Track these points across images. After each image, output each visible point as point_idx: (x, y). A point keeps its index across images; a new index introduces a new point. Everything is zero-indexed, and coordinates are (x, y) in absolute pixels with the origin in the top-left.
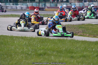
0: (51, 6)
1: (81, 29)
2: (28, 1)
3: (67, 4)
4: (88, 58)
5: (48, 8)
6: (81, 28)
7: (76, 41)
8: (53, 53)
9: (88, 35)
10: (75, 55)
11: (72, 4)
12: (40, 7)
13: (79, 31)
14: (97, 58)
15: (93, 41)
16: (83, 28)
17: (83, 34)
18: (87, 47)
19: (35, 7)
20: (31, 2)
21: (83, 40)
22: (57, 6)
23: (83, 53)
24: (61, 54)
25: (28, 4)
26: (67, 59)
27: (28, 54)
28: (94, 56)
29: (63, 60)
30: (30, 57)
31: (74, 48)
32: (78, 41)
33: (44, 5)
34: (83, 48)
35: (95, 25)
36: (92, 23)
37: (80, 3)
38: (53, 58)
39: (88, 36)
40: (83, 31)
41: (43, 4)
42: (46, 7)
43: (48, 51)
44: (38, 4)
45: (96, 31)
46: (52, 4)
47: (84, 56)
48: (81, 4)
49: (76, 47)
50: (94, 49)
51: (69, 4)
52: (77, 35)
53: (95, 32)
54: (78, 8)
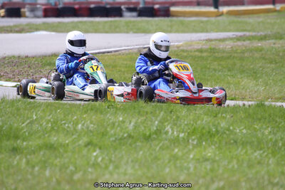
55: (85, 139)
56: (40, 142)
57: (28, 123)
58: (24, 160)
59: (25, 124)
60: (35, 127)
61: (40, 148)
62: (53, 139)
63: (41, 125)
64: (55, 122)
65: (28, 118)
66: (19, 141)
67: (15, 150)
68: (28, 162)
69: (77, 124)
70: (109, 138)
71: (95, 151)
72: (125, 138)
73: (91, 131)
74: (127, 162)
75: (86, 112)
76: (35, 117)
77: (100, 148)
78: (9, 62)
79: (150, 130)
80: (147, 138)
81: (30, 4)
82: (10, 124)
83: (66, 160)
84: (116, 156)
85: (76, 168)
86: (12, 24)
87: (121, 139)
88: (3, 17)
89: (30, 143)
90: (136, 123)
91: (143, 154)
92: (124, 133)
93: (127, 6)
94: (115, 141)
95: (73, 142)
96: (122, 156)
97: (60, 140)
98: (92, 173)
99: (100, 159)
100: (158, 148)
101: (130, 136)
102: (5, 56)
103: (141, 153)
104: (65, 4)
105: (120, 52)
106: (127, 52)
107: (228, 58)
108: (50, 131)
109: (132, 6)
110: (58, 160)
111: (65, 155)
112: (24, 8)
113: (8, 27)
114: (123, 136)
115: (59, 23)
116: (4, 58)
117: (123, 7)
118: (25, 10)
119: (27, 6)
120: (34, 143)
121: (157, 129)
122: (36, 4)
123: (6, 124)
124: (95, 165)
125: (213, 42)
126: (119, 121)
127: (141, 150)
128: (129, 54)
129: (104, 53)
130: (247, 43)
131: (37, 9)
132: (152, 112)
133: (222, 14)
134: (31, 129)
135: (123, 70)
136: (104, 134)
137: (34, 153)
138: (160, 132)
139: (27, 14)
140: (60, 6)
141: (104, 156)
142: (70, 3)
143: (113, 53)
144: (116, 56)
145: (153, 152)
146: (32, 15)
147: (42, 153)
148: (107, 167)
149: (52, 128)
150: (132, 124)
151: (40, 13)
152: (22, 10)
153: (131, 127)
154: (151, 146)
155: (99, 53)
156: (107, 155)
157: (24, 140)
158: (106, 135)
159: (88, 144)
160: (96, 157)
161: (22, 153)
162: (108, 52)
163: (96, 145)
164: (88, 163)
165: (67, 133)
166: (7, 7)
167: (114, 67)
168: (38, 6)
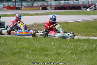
0: (27, 5)
2: (4, 1)
3: (43, 3)
4: (62, 55)
5: (25, 7)
8: (28, 51)
10: (50, 53)
11: (48, 2)
12: (16, 6)
14: (71, 55)
18: (62, 45)
19: (12, 6)
20: (7, 2)
22: (34, 5)
23: (58, 50)
24: (36, 52)
25: (4, 3)
26: (41, 57)
27: (3, 53)
28: (68, 53)
29: (37, 58)
30: (5, 56)
33: (20, 5)
34: (57, 46)
35: (70, 23)
36: (68, 21)
37: (56, 2)
38: (28, 57)
41: (19, 3)
42: (22, 6)
43: (24, 49)
44: (15, 4)
45: (72, 29)
46: (28, 3)
47: (58, 54)
49: (51, 45)
50: (68, 47)
51: (45, 3)
53: (70, 30)
54: (54, 6)
55: (70, 51)
56: (55, 52)
58: (50, 58)
59: (50, 46)
60: (53, 47)
61: (55, 54)
62: (59, 51)
63: (55, 46)
64: (60, 46)
65: (51, 44)
66: (48, 52)
67: (47, 55)
68: (51, 59)
69: (67, 46)
70: (78, 51)
71: (74, 55)
72: (84, 51)
73: (72, 49)
74: (85, 59)
75: (70, 42)
76: (53, 44)
77: (75, 55)
78: (43, 25)
79: (92, 48)
80: (91, 51)
81: (50, 5)
82: (45, 46)
83: (64, 58)
84: (81, 57)
85: (67, 61)
86: (44, 12)
87: (82, 51)
88: (41, 10)
89: (52, 53)
90: (87, 46)
94: (80, 52)
95: (66, 52)
96: (83, 57)
97: (62, 52)
98: (73, 63)
99: (75, 58)
100: (95, 55)
101: (85, 50)
102: (42, 23)
103: (89, 56)
104: (61, 5)
105: (81, 22)
106: (83, 21)
108: (58, 49)
109: (84, 6)
110: (61, 58)
111: (63, 57)
112: (48, 7)
113: (43, 13)
114: (83, 50)
115: (60, 12)
116: (42, 24)
117: (81, 6)
118: (48, 8)
119: (49, 6)
121: (95, 48)
122: (52, 5)
123: (43, 46)
124: (74, 60)
126: (81, 45)
127: (89, 55)
128: (84, 22)
129: (75, 22)
131: (52, 7)
132: (93, 42)
135: (82, 28)
136: (76, 50)
137: (53, 56)
138: (96, 49)
139: (49, 9)
140: (60, 6)
141: (77, 57)
142: (63, 5)
143: (78, 22)
144: (80, 23)
145: (94, 56)
146: (50, 9)
147: (56, 56)
148: (78, 61)
149: (59, 47)
150: (86, 46)
151: (53, 8)
152: (47, 8)
153: (86, 47)
154: (93, 54)
155: (74, 22)
156: (78, 57)
157: (49, 52)
158: (77, 50)
159: (71, 53)
160: (74, 57)
161: (49, 56)
162: (77, 22)
163: (74, 53)
164: (71, 59)
165: (64, 49)
166: (42, 7)
167: (79, 27)
168: (53, 6)
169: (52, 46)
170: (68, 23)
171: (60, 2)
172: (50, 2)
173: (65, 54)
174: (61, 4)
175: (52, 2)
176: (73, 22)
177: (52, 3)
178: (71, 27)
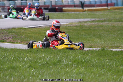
1: (11, 34)
4: (18, 70)
6: (11, 32)
7: (4, 49)
9: (19, 41)
10: (2, 66)
13: (8, 37)
14: (29, 69)
15: (24, 49)
16: (14, 32)
17: (14, 41)
18: (18, 57)
21: (13, 48)
23: (12, 63)
28: (25, 67)
31: (1, 58)
32: (6, 48)
34: (12, 58)
35: (28, 29)
36: (25, 26)
39: (20, 43)
40: (13, 36)
45: (30, 36)
47: (13, 68)
48: (11, 3)
50: (26, 59)
52: (6, 41)
53: (28, 38)
54: (8, 8)
55: (28, 64)
56: (9, 66)
57: (3, 58)
58: (2, 73)
60: (7, 59)
61: (9, 68)
62: (14, 64)
63: (9, 58)
64: (15, 57)
65: (3, 56)
68: (3, 75)
69: (24, 58)
70: (38, 64)
72: (45, 64)
74: (47, 74)
75: (28, 53)
76: (6, 55)
77: (35, 68)
79: (56, 60)
80: (55, 64)
81: (2, 6)
83: (20, 73)
84: (41, 72)
85: (24, 77)
89: (4, 66)
90: (50, 57)
91: (53, 71)
92: (45, 62)
93: (44, 7)
94: (41, 65)
95: (23, 66)
96: (44, 72)
97: (18, 65)
98: (31, 79)
99: (35, 73)
100: (59, 68)
101: (47, 63)
103: (52, 70)
104: (17, 6)
105: (42, 27)
106: (45, 27)
107: (88, 30)
108: (13, 61)
109: (46, 7)
110: (17, 73)
111: (20, 71)
114: (44, 63)
117: (42, 8)
118: (0, 9)
120: (6, 66)
121: (59, 60)
122: (5, 6)
124: (33, 76)
125: (82, 23)
126: (42, 57)
127: (52, 69)
128: (46, 28)
129: (35, 27)
130: (96, 23)
131: (5, 9)
132: (56, 53)
133: (85, 11)
134: (5, 60)
135: (43, 35)
136: (36, 62)
137: (6, 71)
138: (60, 62)
139: (1, 11)
141: (36, 72)
142: (19, 6)
143: (39, 28)
144: (40, 28)
145: (58, 70)
146: (3, 11)
147: (10, 70)
148: (38, 76)
150: (48, 58)
153: (48, 59)
154: (56, 68)
155: (33, 27)
156: (38, 71)
159: (29, 67)
160: (33, 72)
161: (1, 70)
163: (33, 67)
164: (30, 75)
165: (20, 62)
167: (39, 33)
168: (6, 7)
169: (5, 57)
170: (25, 28)
171: (16, 3)
172: (3, 2)
173: (22, 68)
174: (16, 4)
175: (5, 2)
176: (31, 28)
177: (6, 4)
178: (30, 33)
